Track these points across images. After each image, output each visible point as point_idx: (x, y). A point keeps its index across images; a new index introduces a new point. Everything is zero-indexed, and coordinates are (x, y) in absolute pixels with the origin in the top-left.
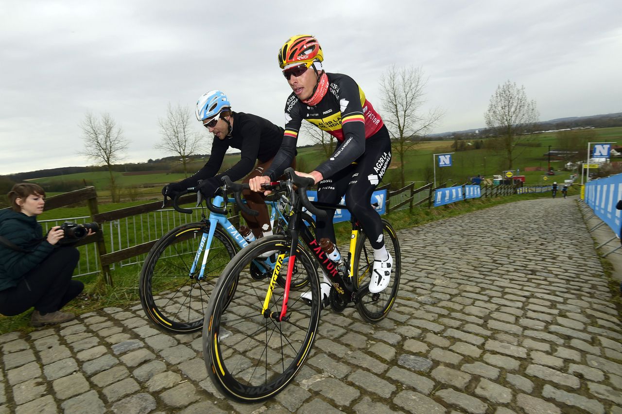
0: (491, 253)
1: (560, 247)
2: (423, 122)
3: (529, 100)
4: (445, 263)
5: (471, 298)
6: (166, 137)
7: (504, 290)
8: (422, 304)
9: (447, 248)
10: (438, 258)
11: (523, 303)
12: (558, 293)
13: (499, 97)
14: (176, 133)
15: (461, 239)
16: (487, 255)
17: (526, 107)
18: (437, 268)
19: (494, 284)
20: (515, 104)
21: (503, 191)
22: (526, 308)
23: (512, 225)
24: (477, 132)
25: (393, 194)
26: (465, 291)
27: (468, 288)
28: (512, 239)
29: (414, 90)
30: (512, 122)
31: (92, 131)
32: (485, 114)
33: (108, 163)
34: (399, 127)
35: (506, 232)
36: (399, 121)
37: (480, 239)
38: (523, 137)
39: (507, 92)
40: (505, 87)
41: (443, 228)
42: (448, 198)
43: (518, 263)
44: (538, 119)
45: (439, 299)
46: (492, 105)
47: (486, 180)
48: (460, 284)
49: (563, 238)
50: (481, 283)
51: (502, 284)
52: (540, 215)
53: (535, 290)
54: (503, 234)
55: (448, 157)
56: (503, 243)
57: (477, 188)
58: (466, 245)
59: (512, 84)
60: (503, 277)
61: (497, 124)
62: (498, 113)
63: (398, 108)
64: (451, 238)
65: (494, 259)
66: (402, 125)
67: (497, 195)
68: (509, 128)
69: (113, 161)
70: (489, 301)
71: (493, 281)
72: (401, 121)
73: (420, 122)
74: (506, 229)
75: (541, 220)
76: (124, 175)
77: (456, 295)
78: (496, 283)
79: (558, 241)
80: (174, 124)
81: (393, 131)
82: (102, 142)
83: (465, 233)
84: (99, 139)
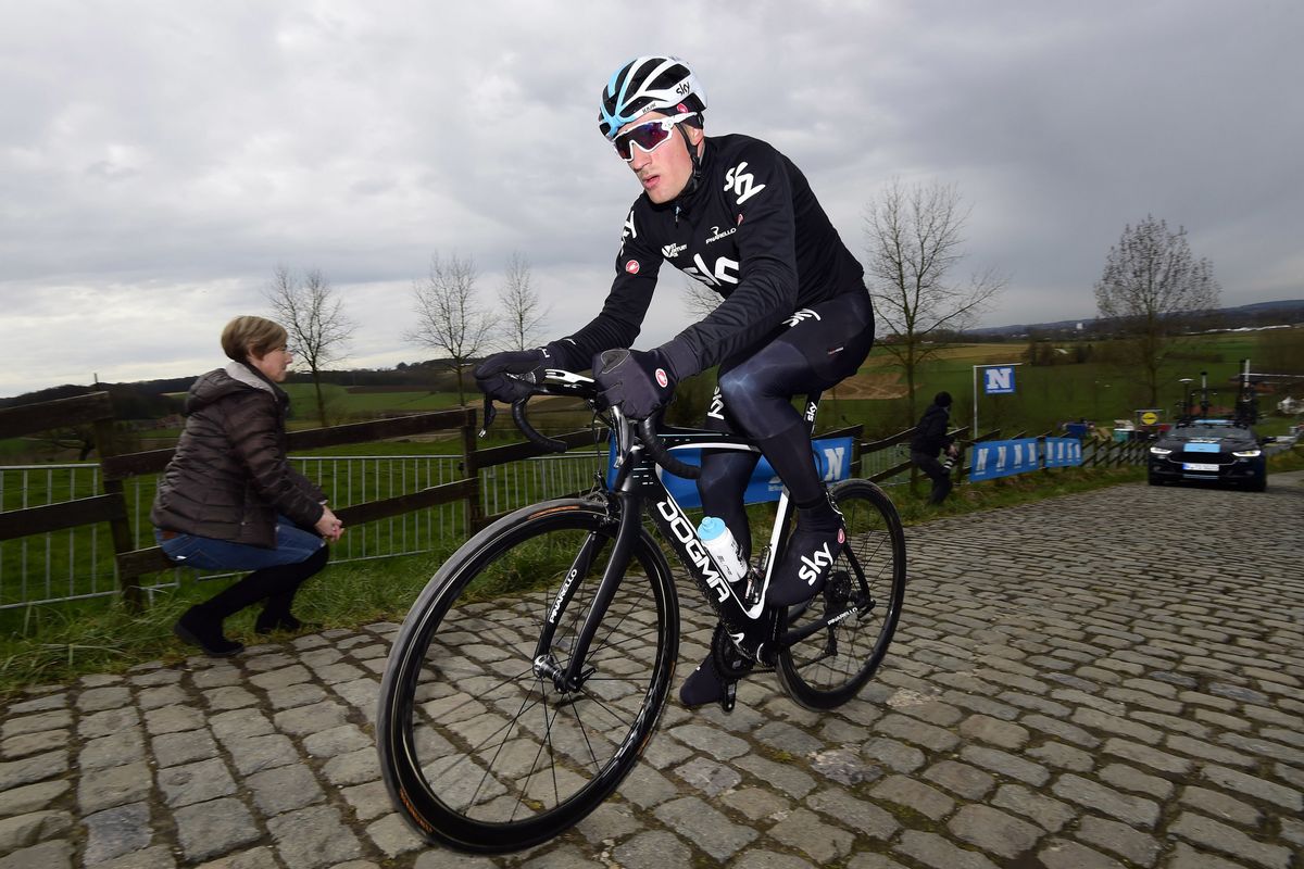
0: (1082, 611)
1: (1277, 602)
2: (957, 299)
3: (1196, 258)
4: (947, 634)
5: (989, 771)
6: (426, 318)
7: (1102, 745)
8: (822, 781)
9: (964, 589)
10: (932, 617)
11: (1163, 804)
12: (1281, 771)
13: (1128, 251)
14: (446, 311)
15: (1009, 563)
16: (1070, 616)
17: (1189, 274)
18: (917, 650)
19: (1074, 719)
20: (1164, 267)
21: (1134, 453)
22: (1169, 830)
23: (1148, 534)
24: (1079, 326)
25: (870, 449)
26: (978, 742)
27: (989, 730)
28: (1145, 572)
29: (938, 233)
30: (1158, 304)
31: (286, 303)
32: (1095, 287)
33: (314, 366)
34: (906, 309)
35: (1132, 550)
36: (905, 296)
37: (1060, 567)
38: (1180, 340)
39: (1147, 241)
40: (1141, 230)
41: (974, 534)
42: (1003, 465)
43: (1158, 647)
44: (1217, 300)
45: (883, 767)
46: (1111, 268)
47: (1098, 431)
48: (967, 712)
49: (1284, 576)
50: (1036, 711)
51: (1098, 720)
52: (1221, 511)
53: (1206, 751)
54: (1124, 555)
55: (1007, 372)
56: (1121, 583)
57: (1074, 445)
58: (1020, 583)
59: (1158, 222)
60: (1106, 694)
61: (1122, 309)
62: (1126, 284)
63: (904, 269)
64: (984, 561)
65: (1089, 629)
66: (911, 306)
67: (1120, 463)
68: (1151, 318)
69: (323, 361)
70: (1045, 789)
71: (1074, 706)
72: (911, 297)
73: (951, 300)
74: (1134, 544)
75: (1224, 524)
76: (350, 391)
77: (943, 755)
78: (1083, 717)
79: (1270, 585)
80: (442, 293)
81: (892, 317)
82: (304, 325)
83: (1025, 549)
84: (298, 319)
